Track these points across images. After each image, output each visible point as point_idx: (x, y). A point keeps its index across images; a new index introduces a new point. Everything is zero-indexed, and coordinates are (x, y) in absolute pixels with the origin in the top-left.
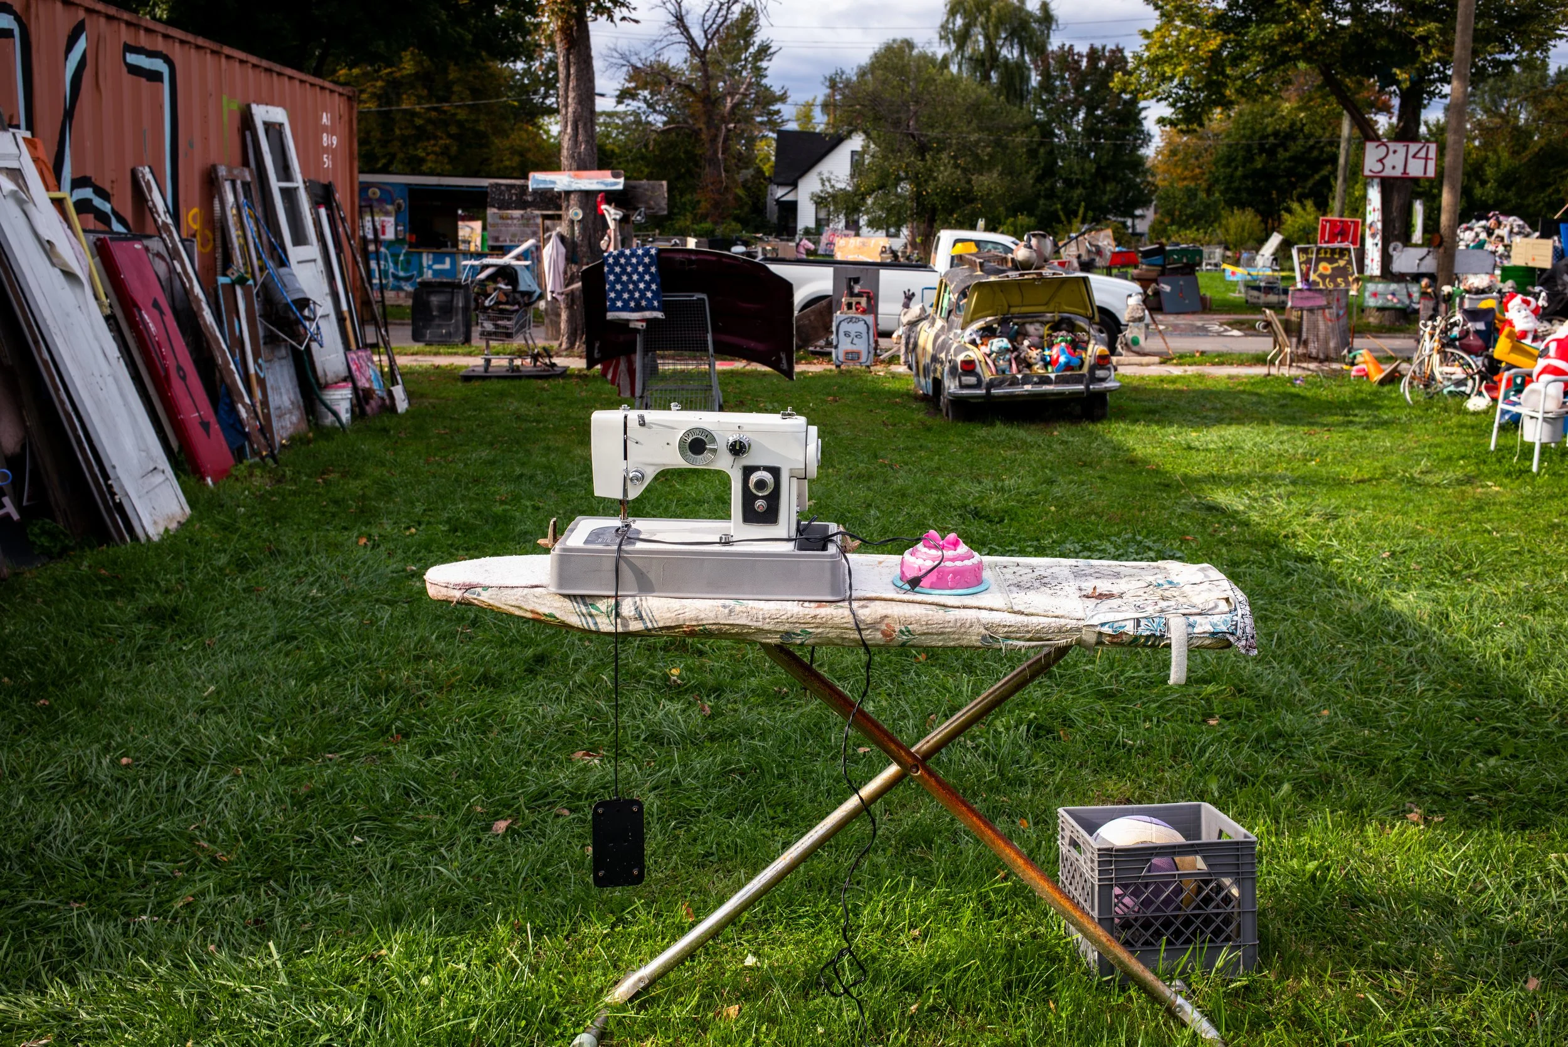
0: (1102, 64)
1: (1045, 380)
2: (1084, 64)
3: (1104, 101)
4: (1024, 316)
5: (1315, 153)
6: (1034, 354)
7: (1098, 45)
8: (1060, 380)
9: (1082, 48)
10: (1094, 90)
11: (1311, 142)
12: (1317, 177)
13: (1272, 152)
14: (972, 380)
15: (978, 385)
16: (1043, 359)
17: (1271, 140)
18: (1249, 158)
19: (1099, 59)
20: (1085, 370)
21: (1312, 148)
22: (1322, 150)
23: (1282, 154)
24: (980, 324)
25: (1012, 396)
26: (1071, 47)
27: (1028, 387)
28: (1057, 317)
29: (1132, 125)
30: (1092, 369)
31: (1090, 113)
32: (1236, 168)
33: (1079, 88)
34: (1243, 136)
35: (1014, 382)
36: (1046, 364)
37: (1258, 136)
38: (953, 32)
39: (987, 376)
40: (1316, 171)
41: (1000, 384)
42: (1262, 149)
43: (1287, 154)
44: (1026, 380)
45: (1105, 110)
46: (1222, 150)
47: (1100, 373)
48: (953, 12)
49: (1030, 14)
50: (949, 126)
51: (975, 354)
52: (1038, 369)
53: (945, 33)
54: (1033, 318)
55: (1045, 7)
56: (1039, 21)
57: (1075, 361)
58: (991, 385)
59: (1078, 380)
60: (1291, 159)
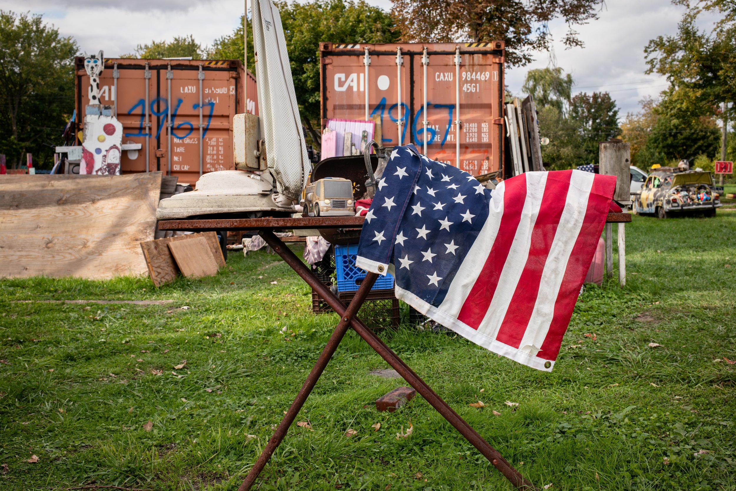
0: (600, 100)
1: (699, 204)
2: (591, 100)
3: (601, 116)
4: (689, 185)
5: (695, 136)
6: (695, 197)
7: (598, 92)
8: (704, 204)
9: (590, 94)
10: (596, 111)
11: (693, 131)
12: (696, 146)
13: (675, 136)
14: (676, 205)
15: (678, 206)
16: (698, 198)
17: (674, 131)
18: (665, 139)
19: (598, 98)
20: (712, 201)
21: (693, 134)
22: (698, 134)
23: (679, 136)
24: (675, 188)
25: (689, 209)
26: (585, 94)
27: (694, 207)
28: (700, 185)
29: (614, 126)
30: (714, 200)
31: (594, 122)
32: (659, 143)
33: (589, 111)
34: (661, 130)
35: (689, 205)
36: (698, 199)
37: (668, 129)
38: (528, 89)
39: (681, 203)
40: (696, 143)
41: (685, 205)
42: (670, 135)
43: (682, 137)
44: (693, 204)
45: (601, 120)
46: (652, 136)
47: (716, 202)
48: (528, 80)
49: (562, 80)
50: (548, 129)
51: (676, 196)
52: (696, 201)
53: (526, 88)
54: (692, 185)
55: (569, 76)
56: (566, 82)
57: (709, 198)
58: (682, 206)
59: (710, 204)
60: (684, 139)
